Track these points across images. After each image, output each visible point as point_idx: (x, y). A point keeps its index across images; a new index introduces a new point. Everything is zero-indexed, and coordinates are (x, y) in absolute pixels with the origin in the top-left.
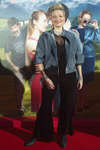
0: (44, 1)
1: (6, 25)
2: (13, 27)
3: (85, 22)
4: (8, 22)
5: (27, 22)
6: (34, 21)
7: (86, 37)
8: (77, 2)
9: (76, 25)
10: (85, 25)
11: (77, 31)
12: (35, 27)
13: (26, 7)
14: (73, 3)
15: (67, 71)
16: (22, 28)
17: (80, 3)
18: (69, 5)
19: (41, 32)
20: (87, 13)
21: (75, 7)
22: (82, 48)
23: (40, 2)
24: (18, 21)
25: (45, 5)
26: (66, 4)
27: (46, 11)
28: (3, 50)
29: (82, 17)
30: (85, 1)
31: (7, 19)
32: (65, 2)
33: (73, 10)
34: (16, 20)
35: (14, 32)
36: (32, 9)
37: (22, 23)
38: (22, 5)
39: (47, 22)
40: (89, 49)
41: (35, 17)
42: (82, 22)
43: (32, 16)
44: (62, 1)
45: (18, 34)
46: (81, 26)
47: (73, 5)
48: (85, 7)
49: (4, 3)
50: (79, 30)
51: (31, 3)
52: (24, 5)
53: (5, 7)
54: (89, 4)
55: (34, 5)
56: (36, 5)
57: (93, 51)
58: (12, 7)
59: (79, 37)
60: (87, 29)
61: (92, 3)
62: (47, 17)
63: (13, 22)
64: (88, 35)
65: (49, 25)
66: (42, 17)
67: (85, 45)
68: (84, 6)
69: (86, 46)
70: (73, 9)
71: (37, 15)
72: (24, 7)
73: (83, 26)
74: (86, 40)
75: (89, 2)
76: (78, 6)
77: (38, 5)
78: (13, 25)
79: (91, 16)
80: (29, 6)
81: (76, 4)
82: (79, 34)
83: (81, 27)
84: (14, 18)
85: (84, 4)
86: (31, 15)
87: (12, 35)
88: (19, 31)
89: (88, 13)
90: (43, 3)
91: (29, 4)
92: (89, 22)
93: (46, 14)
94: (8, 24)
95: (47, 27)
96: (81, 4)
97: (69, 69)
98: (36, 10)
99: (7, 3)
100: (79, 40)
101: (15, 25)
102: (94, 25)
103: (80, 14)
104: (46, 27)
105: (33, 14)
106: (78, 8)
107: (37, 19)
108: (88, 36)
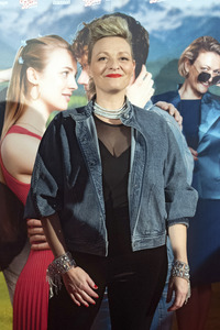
0: (65, 6)
3: (203, 77)
6: (30, 72)
7: (203, 130)
8: (178, 11)
9: (172, 90)
10: (201, 88)
11: (173, 109)
12: (34, 92)
13: (5, 25)
15: (137, 242)
17: (187, 13)
18: (150, 22)
19: (51, 108)
20: (209, 49)
21: (168, 26)
22: (190, 167)
23: (51, 10)
25: (67, 18)
26: (137, 17)
27: (72, 38)
29: (192, 62)
30: (202, 9)
32: (135, 11)
33: (163, 38)
36: (23, 31)
39: (72, 75)
41: (32, 56)
42: (193, 77)
43: (23, 55)
44: (126, 7)
46: (190, 91)
47: (162, 20)
48: (202, 29)
50: (184, 107)
51: (21, 13)
55: (31, 20)
56: (36, 20)
59: (181, 128)
60: (209, 102)
62: (74, 59)
64: (211, 122)
65: (80, 86)
66: (58, 59)
67: (200, 155)
68: (199, 25)
69: (205, 162)
70: (161, 32)
71: (40, 52)
73: (196, 92)
74: (204, 140)
76: (179, 24)
77: (44, 19)
80: (16, 22)
81: (174, 18)
83: (187, 95)
85: (199, 19)
86: (19, 52)
89: (213, 50)
90: (63, 13)
91: (15, 15)
92: (216, 79)
93: (69, 48)
95: (75, 93)
96: (190, 19)
97: (144, 235)
98: (39, 36)
100: (181, 140)
103: (187, 51)
104: (69, 92)
105: (25, 50)
106: (178, 30)
107: (39, 65)
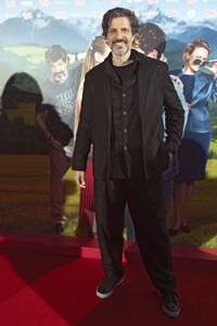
1: (43, 59)
2: (56, 64)
4: (47, 53)
5: (82, 56)
8: (184, 23)
9: (178, 68)
11: (178, 80)
13: (83, 28)
14: (175, 25)
16: (73, 65)
17: (190, 24)
18: (167, 28)
20: (201, 46)
21: (178, 31)
24: (66, 53)
26: (160, 25)
28: (34, 105)
29: (191, 53)
30: (198, 22)
31: (45, 47)
32: (159, 22)
33: (175, 38)
34: (63, 50)
35: (56, 74)
36: (94, 31)
37: (72, 58)
38: (75, 23)
40: (201, 116)
41: (98, 46)
42: (191, 62)
43: (93, 45)
44: (154, 20)
45: (64, 78)
46: (189, 69)
47: (175, 28)
48: (198, 34)
49: (42, 18)
51: (93, 21)
52: (79, 23)
53: (43, 24)
54: (207, 29)
57: (207, 122)
58: (57, 26)
60: (199, 76)
61: (212, 28)
63: (57, 53)
67: (192, 107)
68: (196, 32)
69: (195, 111)
70: (173, 35)
72: (80, 27)
73: (193, 70)
74: (195, 98)
75: (207, 25)
76: (184, 31)
78: (56, 60)
79: (209, 52)
80: (90, 26)
81: (182, 27)
82: (182, 85)
83: (188, 72)
84: (59, 46)
85: (197, 28)
86: (90, 43)
87: (51, 79)
88: (66, 72)
89: (203, 47)
91: (89, 22)
92: (204, 64)
94: (47, 58)
96: (191, 28)
99: (47, 18)
101: (60, 60)
102: (213, 69)
105: (94, 42)
106: (184, 34)
108: (201, 91)
